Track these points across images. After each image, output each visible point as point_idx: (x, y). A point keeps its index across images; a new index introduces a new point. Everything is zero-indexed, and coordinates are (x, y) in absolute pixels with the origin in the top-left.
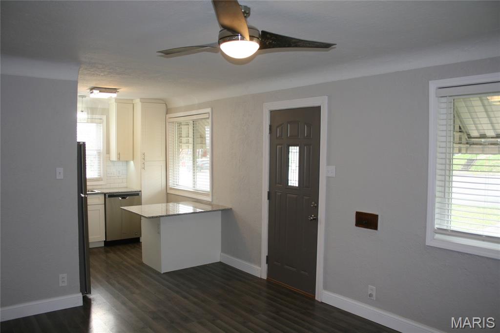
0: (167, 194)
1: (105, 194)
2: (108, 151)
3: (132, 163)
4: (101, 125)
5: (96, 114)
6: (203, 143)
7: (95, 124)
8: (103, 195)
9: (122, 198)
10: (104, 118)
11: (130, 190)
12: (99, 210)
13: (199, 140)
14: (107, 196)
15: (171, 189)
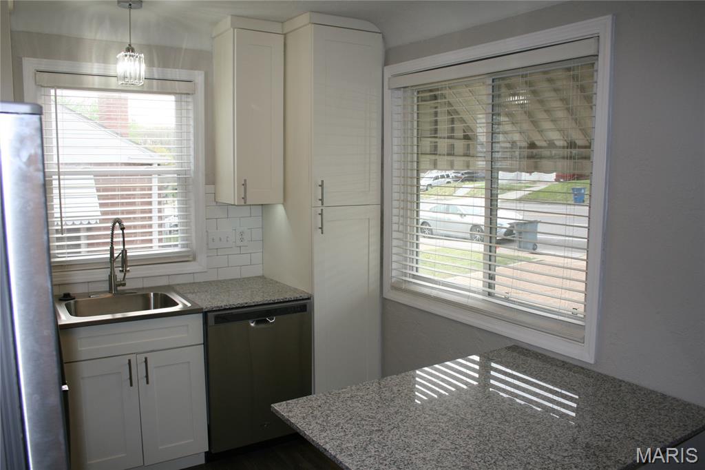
0: (384, 302)
1: (205, 314)
2: (211, 176)
3: (280, 210)
4: (190, 99)
5: (174, 67)
6: (472, 152)
7: (172, 98)
8: (201, 315)
9: (257, 323)
10: (199, 77)
11: (280, 297)
12: (189, 362)
13: (460, 145)
14: (211, 316)
15: (395, 288)
